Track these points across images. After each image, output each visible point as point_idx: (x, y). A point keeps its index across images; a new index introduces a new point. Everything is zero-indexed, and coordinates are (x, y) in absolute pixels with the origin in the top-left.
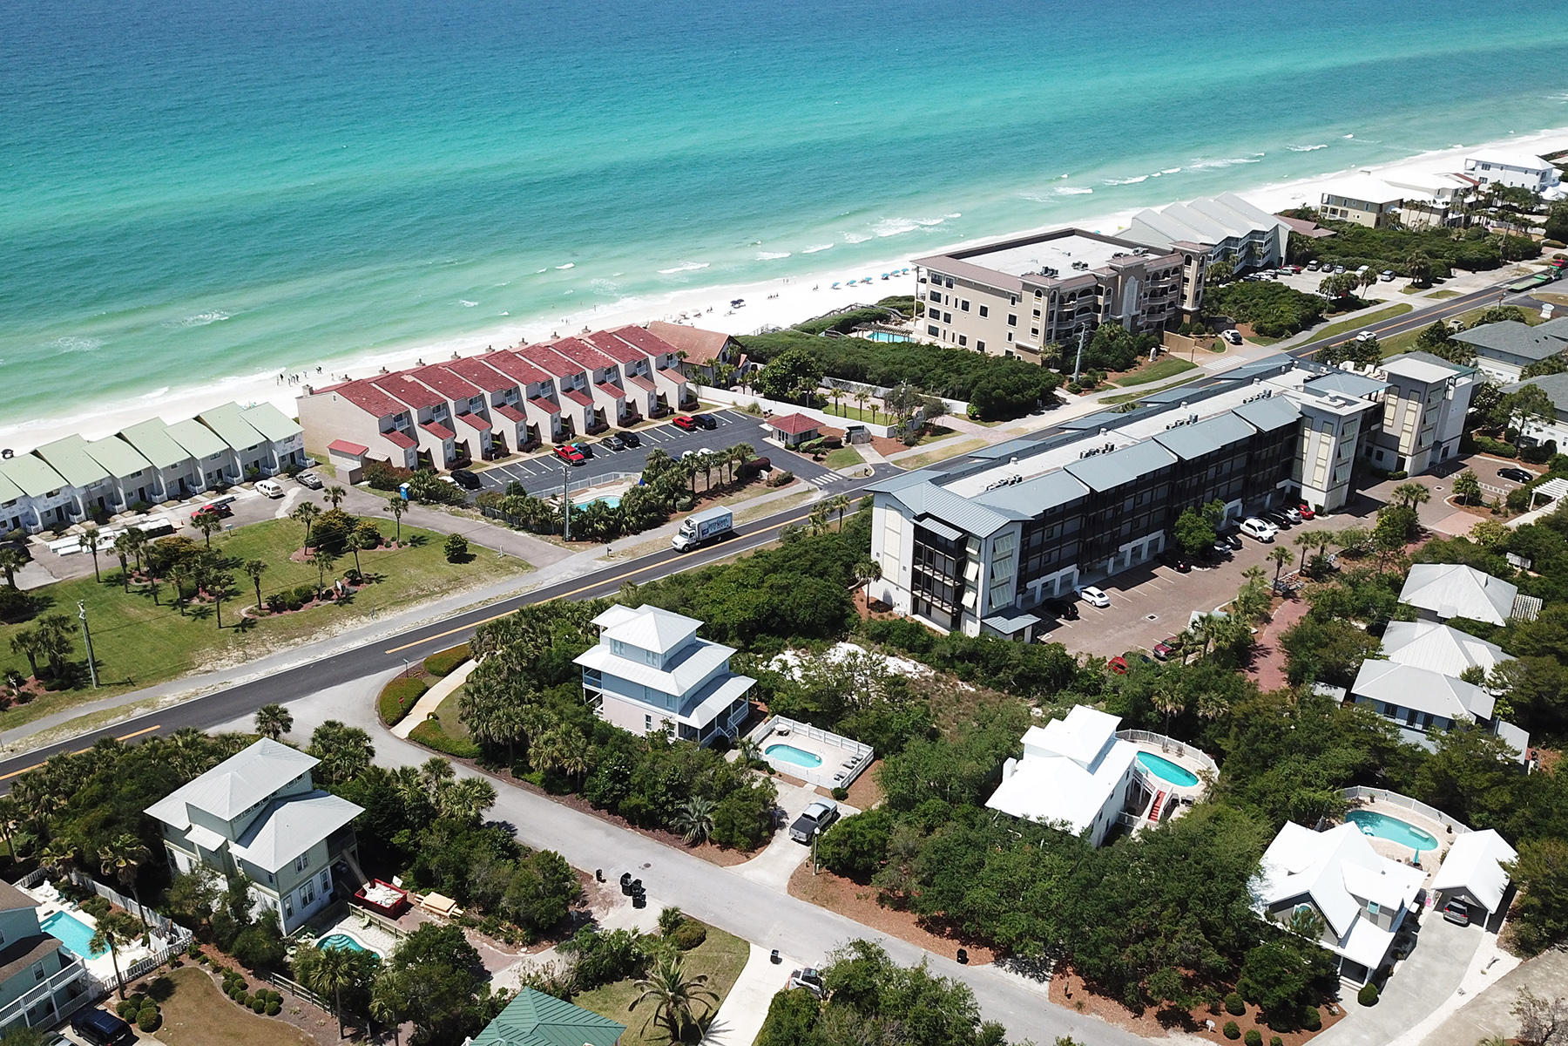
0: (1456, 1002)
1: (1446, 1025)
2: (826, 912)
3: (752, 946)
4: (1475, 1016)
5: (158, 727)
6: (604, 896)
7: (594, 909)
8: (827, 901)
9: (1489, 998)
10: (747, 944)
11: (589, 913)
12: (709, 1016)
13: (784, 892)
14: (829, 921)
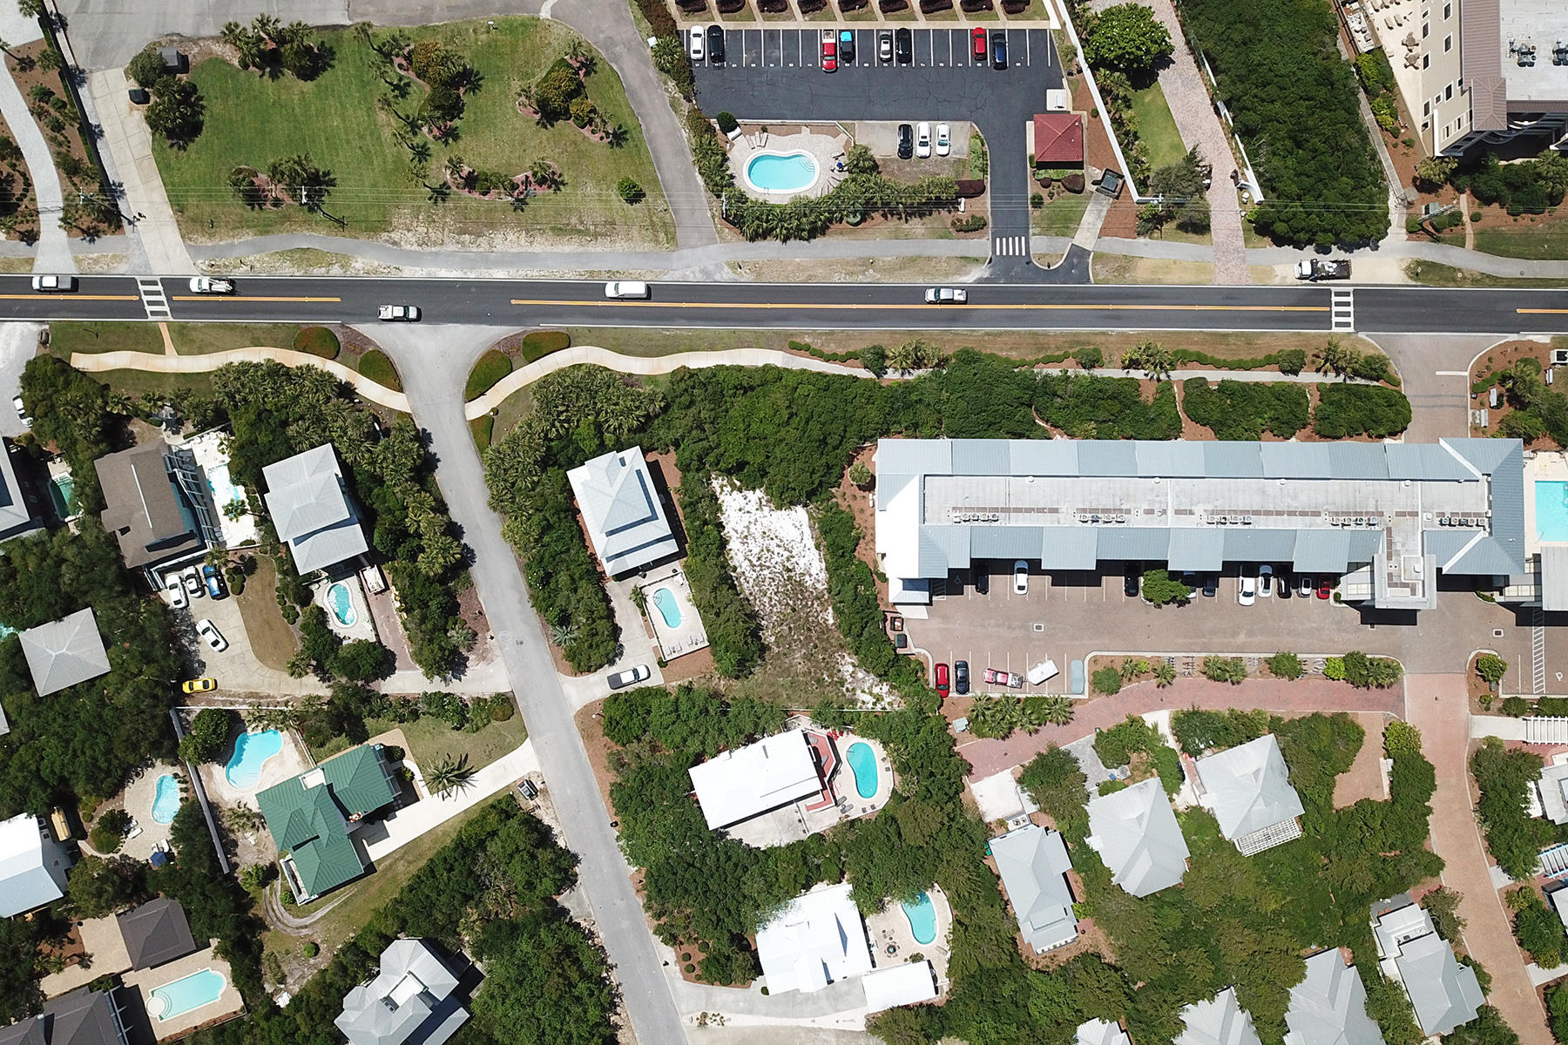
0: (806, 1022)
1: (784, 1028)
2: (581, 743)
3: (528, 739)
4: (802, 1035)
5: (338, 300)
6: (485, 650)
7: (472, 657)
8: (587, 736)
9: (821, 1033)
10: (527, 736)
11: (467, 659)
12: (473, 770)
13: (573, 714)
14: (577, 751)
